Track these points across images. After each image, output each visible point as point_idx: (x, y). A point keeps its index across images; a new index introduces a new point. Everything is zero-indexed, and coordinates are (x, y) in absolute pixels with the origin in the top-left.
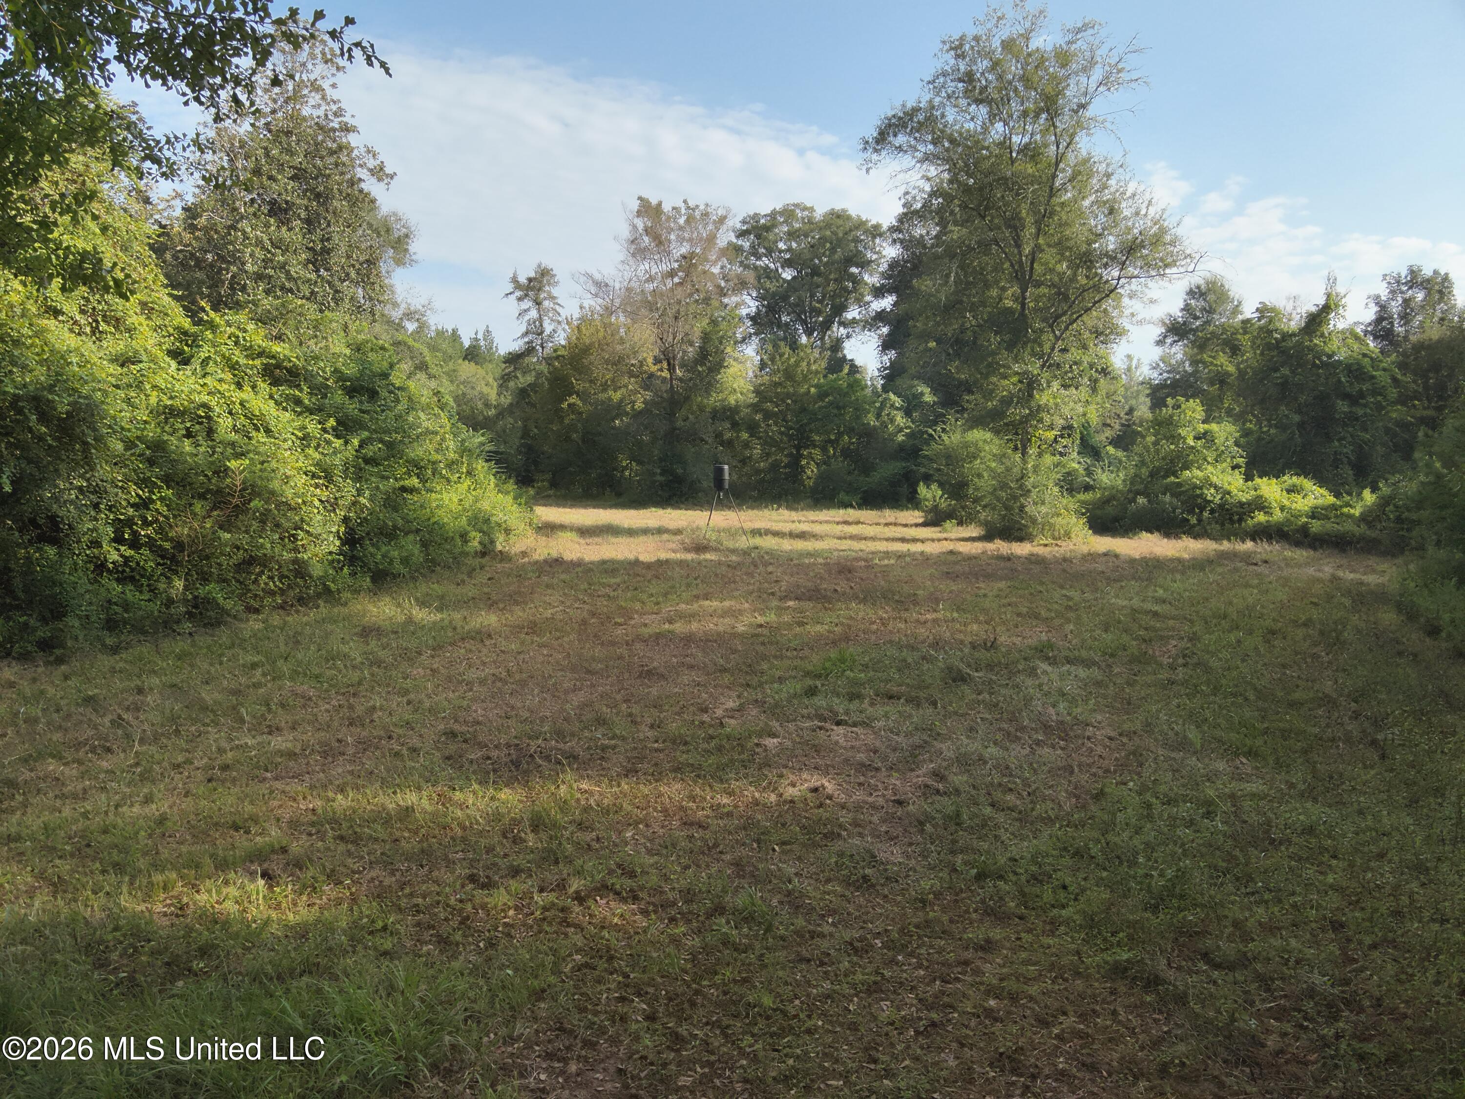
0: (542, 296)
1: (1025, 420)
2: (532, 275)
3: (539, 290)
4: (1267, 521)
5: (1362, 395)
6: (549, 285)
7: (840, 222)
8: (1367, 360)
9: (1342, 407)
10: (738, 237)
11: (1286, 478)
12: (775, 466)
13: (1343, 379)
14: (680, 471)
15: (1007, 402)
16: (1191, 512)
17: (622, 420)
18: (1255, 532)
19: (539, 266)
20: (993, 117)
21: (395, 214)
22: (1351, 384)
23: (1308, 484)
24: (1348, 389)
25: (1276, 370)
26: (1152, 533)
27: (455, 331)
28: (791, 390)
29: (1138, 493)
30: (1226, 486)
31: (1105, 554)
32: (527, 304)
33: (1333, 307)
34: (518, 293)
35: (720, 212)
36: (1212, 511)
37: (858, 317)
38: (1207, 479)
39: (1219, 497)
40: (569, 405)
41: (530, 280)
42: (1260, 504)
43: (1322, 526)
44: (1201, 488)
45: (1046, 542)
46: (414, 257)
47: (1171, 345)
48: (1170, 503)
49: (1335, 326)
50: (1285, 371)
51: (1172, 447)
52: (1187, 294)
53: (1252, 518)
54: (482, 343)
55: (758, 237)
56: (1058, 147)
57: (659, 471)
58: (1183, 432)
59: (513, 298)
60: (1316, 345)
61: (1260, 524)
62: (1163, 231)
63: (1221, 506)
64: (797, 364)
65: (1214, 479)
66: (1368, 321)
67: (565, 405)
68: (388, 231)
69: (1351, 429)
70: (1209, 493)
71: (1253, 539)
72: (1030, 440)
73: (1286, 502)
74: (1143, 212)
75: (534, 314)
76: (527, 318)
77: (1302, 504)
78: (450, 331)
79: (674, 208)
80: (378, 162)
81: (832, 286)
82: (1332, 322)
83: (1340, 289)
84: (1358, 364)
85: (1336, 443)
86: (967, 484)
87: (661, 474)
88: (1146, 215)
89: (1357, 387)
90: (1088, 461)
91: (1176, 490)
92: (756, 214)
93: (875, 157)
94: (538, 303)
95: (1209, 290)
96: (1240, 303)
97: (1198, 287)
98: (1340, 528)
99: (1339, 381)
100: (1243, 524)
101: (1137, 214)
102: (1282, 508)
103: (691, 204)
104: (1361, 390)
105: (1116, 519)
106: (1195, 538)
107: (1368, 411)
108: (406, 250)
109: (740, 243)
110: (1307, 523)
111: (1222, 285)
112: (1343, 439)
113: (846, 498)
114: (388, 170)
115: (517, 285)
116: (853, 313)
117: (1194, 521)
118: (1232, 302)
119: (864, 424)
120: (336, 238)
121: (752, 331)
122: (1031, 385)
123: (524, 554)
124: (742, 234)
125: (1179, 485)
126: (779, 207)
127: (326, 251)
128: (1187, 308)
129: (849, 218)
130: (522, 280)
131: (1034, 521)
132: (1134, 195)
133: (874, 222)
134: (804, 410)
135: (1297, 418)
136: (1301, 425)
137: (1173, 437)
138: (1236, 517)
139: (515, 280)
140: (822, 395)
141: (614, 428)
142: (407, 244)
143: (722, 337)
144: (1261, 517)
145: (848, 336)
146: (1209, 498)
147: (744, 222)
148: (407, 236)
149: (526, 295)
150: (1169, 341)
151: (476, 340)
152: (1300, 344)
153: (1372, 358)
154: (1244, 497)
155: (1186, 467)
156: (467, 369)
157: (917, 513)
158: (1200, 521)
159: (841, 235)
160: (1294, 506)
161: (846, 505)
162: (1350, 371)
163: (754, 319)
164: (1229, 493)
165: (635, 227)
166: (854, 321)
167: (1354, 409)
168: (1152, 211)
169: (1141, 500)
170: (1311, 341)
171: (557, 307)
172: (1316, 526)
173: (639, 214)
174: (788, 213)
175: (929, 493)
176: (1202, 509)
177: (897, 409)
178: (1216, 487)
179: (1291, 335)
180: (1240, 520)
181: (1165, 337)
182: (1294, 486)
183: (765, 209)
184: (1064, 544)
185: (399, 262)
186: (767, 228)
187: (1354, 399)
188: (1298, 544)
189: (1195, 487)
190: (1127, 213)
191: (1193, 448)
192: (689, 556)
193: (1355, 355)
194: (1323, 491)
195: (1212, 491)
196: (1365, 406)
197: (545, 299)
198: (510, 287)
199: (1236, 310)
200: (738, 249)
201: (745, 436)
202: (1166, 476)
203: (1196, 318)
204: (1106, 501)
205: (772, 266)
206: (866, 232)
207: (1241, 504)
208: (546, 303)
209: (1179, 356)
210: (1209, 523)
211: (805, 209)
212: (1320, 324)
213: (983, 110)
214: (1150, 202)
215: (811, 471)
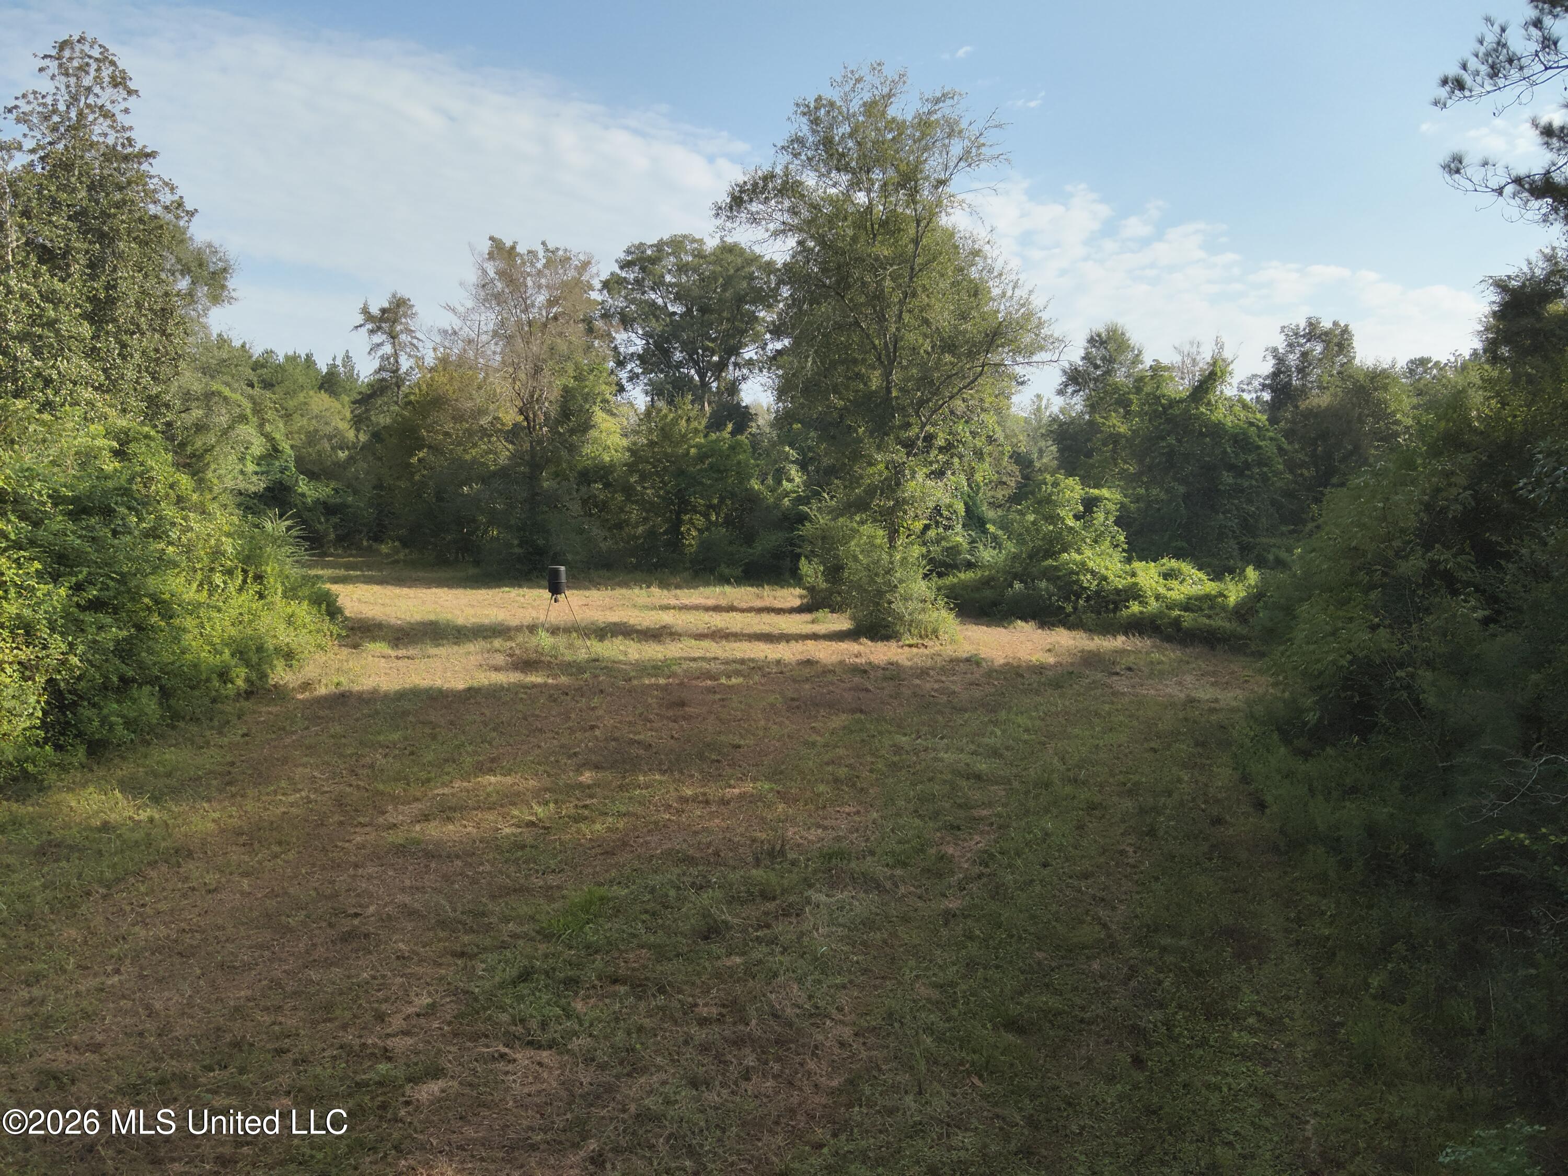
0: (399, 328)
1: (892, 511)
2: (386, 305)
3: (394, 322)
4: (1141, 613)
5: (1247, 466)
6: (405, 316)
7: (730, 258)
8: (1253, 429)
9: (1228, 478)
10: (622, 268)
11: (1164, 561)
12: (652, 534)
13: (1229, 450)
14: (541, 542)
15: (871, 492)
16: (1067, 599)
17: (471, 487)
18: (1129, 623)
19: (394, 296)
20: (855, 184)
21: (210, 245)
22: (1237, 455)
23: (1186, 567)
24: (1233, 461)
25: (1163, 439)
26: (1027, 622)
27: (309, 357)
28: (669, 450)
29: (1016, 576)
30: (1103, 571)
31: (968, 660)
32: (379, 338)
33: (1219, 374)
34: (370, 326)
35: (582, 257)
36: (1088, 599)
37: (755, 357)
38: (1083, 564)
39: (1096, 583)
40: (419, 460)
41: (384, 311)
42: (1134, 593)
43: (1195, 620)
44: (1077, 574)
45: (911, 642)
46: (233, 294)
47: (1073, 394)
48: (1047, 589)
49: (1222, 392)
50: (1171, 440)
51: (1051, 528)
52: (1089, 342)
53: (1127, 607)
54: (342, 369)
55: (643, 269)
56: (918, 225)
57: (516, 542)
58: (1062, 513)
59: (364, 330)
60: (1202, 413)
61: (1134, 615)
62: (1028, 316)
63: (1097, 593)
64: (675, 422)
65: (1091, 564)
66: (1266, 373)
67: (414, 460)
68: (200, 265)
69: (1236, 501)
70: (1086, 580)
71: (1126, 634)
72: (897, 531)
73: (1162, 590)
74: (1009, 293)
75: (388, 349)
76: (380, 353)
77: (1179, 591)
78: (303, 356)
79: (529, 252)
80: (176, 198)
81: (725, 326)
82: (1219, 388)
83: (1227, 354)
84: (1244, 434)
85: (1221, 516)
86: (843, 568)
87: (520, 546)
88: (1011, 297)
89: (1242, 457)
90: (973, 534)
91: (1051, 575)
92: (641, 244)
93: (729, 224)
94: (393, 336)
95: (1109, 338)
96: (1140, 352)
97: (1099, 335)
98: (1212, 622)
99: (1225, 452)
100: (1118, 614)
101: (1004, 294)
102: (1158, 597)
103: (551, 246)
104: (1246, 461)
105: (994, 604)
106: (1069, 629)
107: (1254, 482)
108: (223, 287)
109: (624, 275)
110: (1180, 616)
111: (1123, 334)
112: (1229, 511)
113: (727, 571)
114: (189, 206)
115: (369, 317)
116: (749, 353)
117: (1069, 609)
118: (1133, 351)
119: (747, 490)
120: (123, 286)
121: (640, 371)
122: (897, 473)
123: (306, 686)
124: (625, 265)
125: (1056, 568)
126: (666, 237)
127: (111, 302)
128: (1087, 357)
129: (742, 252)
130: (375, 310)
131: (901, 618)
132: (1001, 275)
133: (767, 258)
134: (681, 473)
135: (1182, 489)
136: (1187, 497)
137: (1052, 517)
138: (1111, 606)
139: (365, 311)
140: (701, 458)
141: (463, 495)
142: (225, 279)
143: (588, 394)
144: (1135, 608)
145: (745, 378)
146: (1086, 585)
147: (628, 252)
148: (225, 270)
149: (379, 328)
150: (1070, 390)
151: (335, 366)
152: (1186, 411)
153: (1258, 427)
154: (1120, 584)
155: (1065, 550)
156: (321, 402)
157: (798, 591)
158: (1075, 609)
159: (732, 271)
160: (1169, 594)
161: (724, 580)
162: (1236, 442)
163: (642, 358)
164: (1105, 578)
165: (485, 272)
166: (750, 363)
167: (1239, 481)
168: (1018, 293)
169: (1017, 585)
170: (1197, 409)
171: (415, 341)
172: (1188, 619)
173: (491, 256)
174: (677, 244)
175: (810, 570)
176: (1078, 596)
177: (793, 462)
178: (1093, 572)
179: (1178, 402)
180: (1116, 609)
181: (1066, 386)
182: (1172, 570)
183: (652, 239)
184: (930, 643)
185: (216, 299)
186: (654, 261)
187: (1240, 471)
188: (1169, 639)
189: (1072, 572)
190: (996, 292)
191: (1071, 528)
192: (514, 677)
193: (1241, 423)
194: (1200, 575)
195: (1089, 576)
196: (1251, 477)
197: (402, 332)
198: (360, 319)
199: (1137, 360)
200: (621, 282)
201: (620, 497)
202: (1045, 558)
203: (1097, 367)
204: (986, 582)
205: (660, 301)
206: (760, 268)
207: (1118, 591)
208: (403, 337)
209: (1079, 408)
210: (1084, 612)
211: (694, 241)
212: (1207, 392)
213: (845, 178)
214: (1017, 282)
215: (691, 539)
